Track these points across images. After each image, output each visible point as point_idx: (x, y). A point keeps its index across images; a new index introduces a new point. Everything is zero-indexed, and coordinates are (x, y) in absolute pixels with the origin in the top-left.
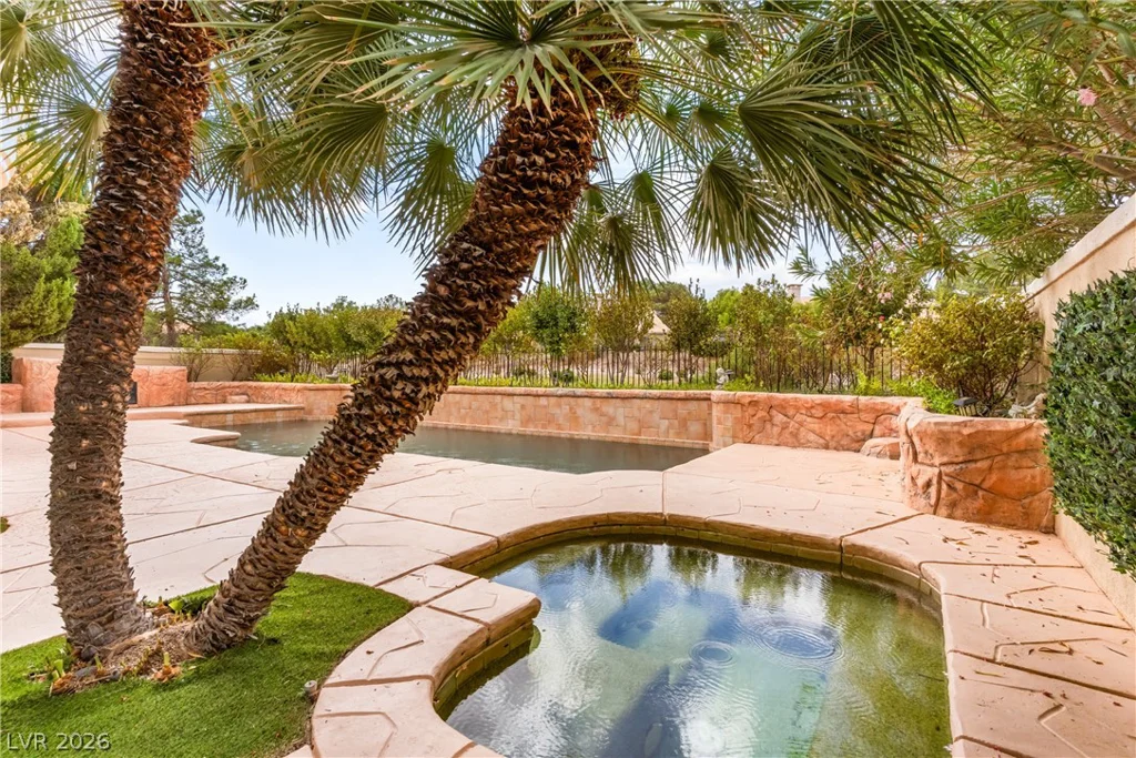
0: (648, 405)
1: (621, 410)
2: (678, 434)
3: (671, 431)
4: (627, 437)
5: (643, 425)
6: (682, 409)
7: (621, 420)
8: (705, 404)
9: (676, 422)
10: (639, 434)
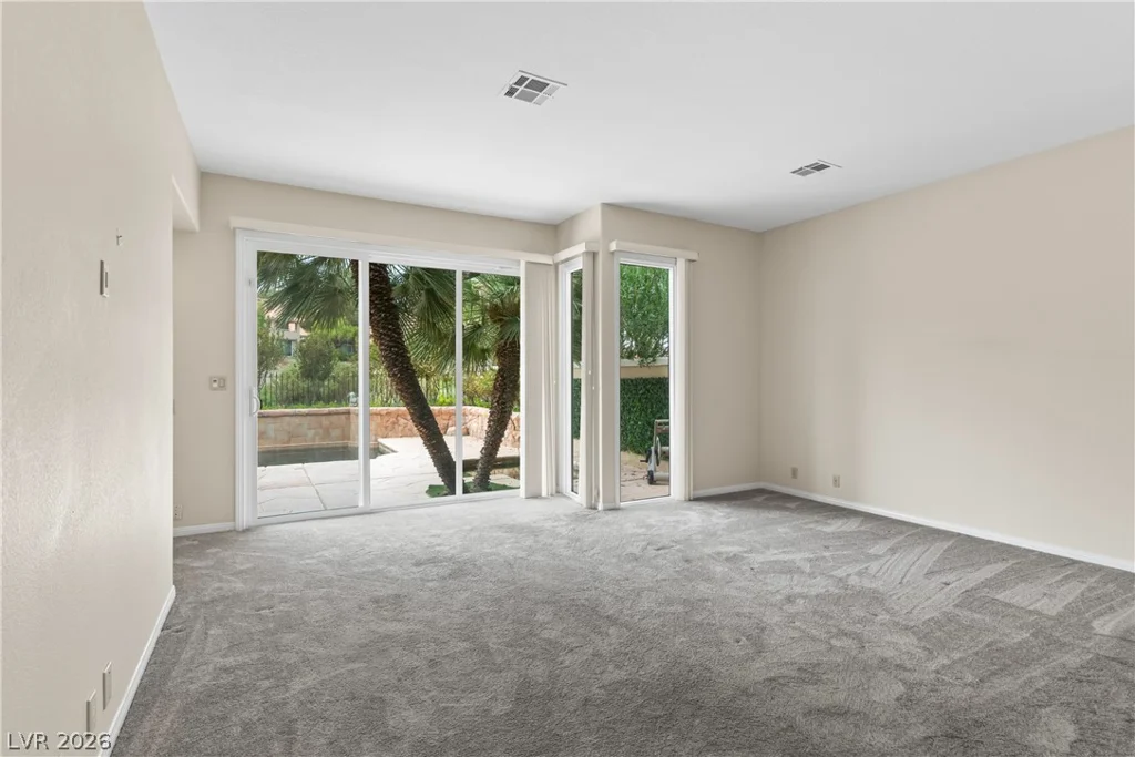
0: (297, 420)
1: (272, 426)
2: (323, 439)
3: (317, 438)
4: (279, 446)
5: (291, 436)
6: (325, 421)
7: (272, 434)
8: (343, 417)
9: (321, 431)
10: (289, 442)
